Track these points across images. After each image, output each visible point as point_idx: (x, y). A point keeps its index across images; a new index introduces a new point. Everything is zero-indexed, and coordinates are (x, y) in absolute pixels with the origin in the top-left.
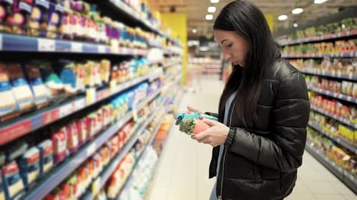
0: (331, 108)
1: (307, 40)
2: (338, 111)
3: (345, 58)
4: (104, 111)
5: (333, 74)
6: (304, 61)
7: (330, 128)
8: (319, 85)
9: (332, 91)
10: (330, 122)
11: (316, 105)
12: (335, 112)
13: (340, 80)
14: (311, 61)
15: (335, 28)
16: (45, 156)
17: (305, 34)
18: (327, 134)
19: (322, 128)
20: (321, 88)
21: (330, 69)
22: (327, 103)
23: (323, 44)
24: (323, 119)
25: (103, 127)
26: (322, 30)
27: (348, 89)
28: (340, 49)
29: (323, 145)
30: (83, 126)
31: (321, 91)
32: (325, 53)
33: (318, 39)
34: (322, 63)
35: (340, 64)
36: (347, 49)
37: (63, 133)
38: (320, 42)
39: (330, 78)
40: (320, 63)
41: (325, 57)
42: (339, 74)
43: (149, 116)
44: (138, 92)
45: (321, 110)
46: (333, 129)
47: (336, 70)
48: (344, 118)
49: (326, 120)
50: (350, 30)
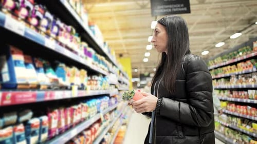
0: (243, 111)
1: (217, 66)
2: (249, 112)
3: (246, 74)
4: (82, 106)
5: (240, 86)
6: (217, 81)
7: (246, 127)
8: (231, 95)
9: (242, 98)
10: (245, 122)
11: (232, 111)
12: (247, 114)
13: (246, 89)
14: (222, 80)
15: (235, 55)
16: (43, 127)
17: (214, 62)
18: (245, 131)
19: (240, 128)
20: (233, 97)
21: (236, 83)
22: (240, 108)
23: (229, 67)
24: (239, 120)
25: (82, 119)
26: (226, 58)
27: (253, 95)
28: (241, 68)
29: (243, 140)
30: (69, 113)
31: (233, 99)
32: (231, 73)
33: (224, 64)
34: (231, 80)
35: (243, 79)
36: (247, 67)
37: (55, 113)
38: (226, 65)
39: (238, 90)
40: (229, 81)
41: (232, 76)
42: (245, 85)
43: (110, 122)
44: (103, 101)
45: (236, 114)
46: (248, 127)
47: (242, 83)
48: (255, 116)
49: (241, 120)
50: (246, 55)
